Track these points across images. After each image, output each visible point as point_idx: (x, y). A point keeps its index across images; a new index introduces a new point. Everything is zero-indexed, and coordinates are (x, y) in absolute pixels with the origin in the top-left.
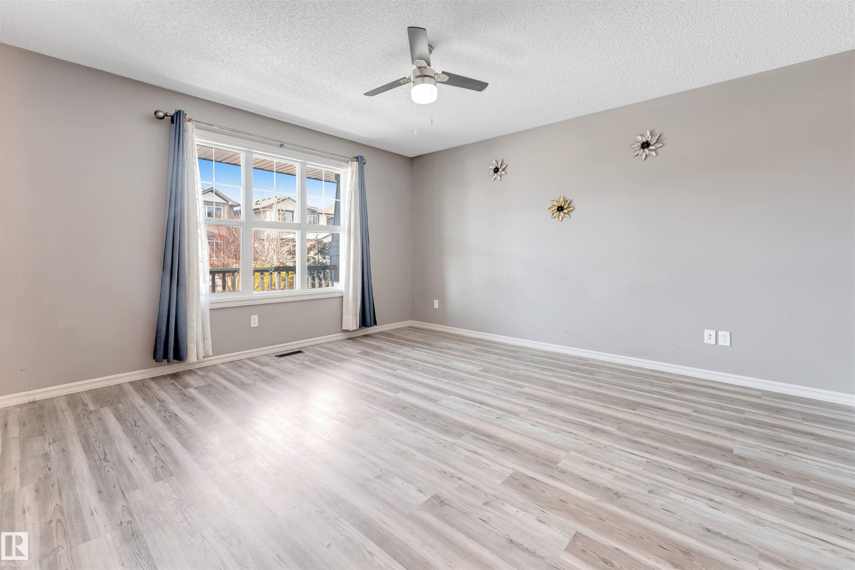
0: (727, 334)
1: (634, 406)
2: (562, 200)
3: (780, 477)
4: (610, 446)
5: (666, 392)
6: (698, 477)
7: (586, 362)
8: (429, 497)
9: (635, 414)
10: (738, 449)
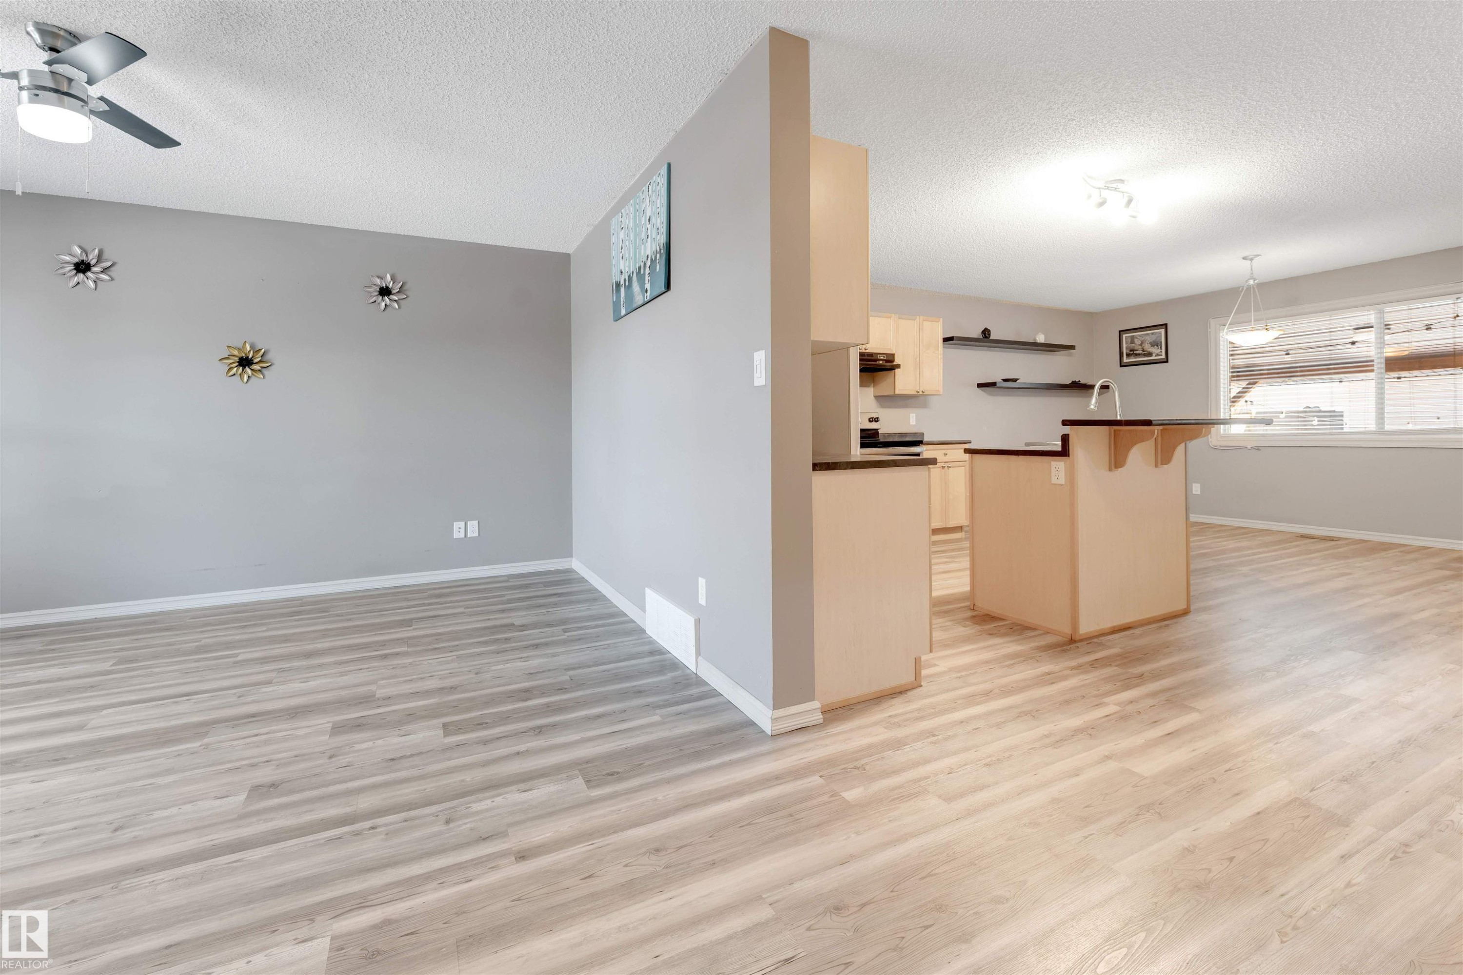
0: (476, 523)
1: (408, 623)
2: (248, 348)
3: (552, 627)
4: (414, 661)
5: (427, 602)
6: (503, 650)
7: (301, 602)
8: (247, 792)
9: (414, 629)
10: (517, 622)
